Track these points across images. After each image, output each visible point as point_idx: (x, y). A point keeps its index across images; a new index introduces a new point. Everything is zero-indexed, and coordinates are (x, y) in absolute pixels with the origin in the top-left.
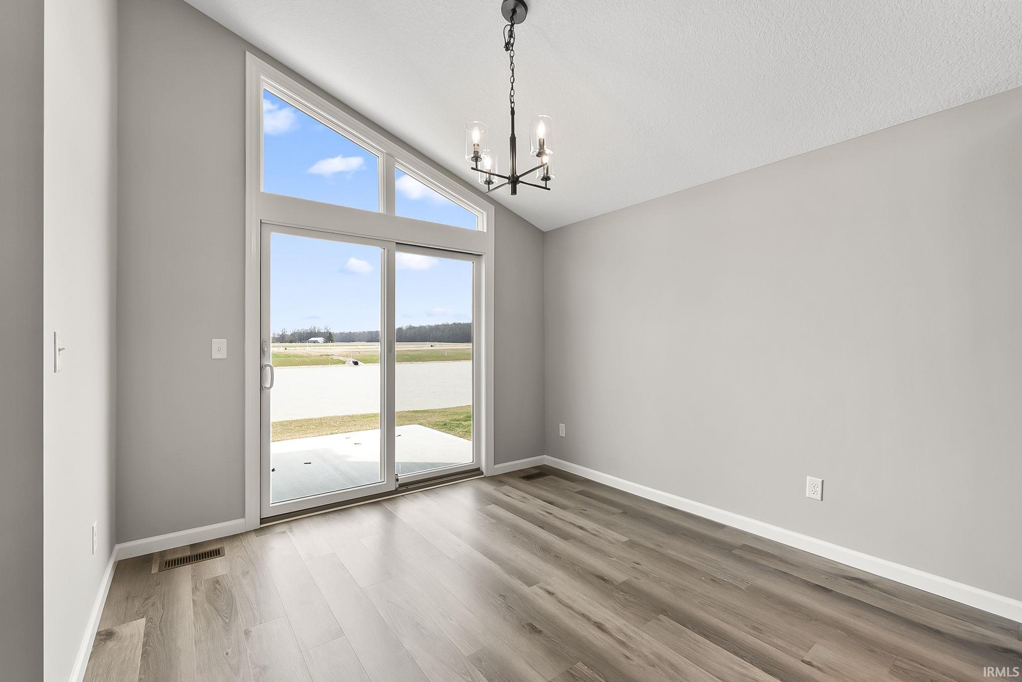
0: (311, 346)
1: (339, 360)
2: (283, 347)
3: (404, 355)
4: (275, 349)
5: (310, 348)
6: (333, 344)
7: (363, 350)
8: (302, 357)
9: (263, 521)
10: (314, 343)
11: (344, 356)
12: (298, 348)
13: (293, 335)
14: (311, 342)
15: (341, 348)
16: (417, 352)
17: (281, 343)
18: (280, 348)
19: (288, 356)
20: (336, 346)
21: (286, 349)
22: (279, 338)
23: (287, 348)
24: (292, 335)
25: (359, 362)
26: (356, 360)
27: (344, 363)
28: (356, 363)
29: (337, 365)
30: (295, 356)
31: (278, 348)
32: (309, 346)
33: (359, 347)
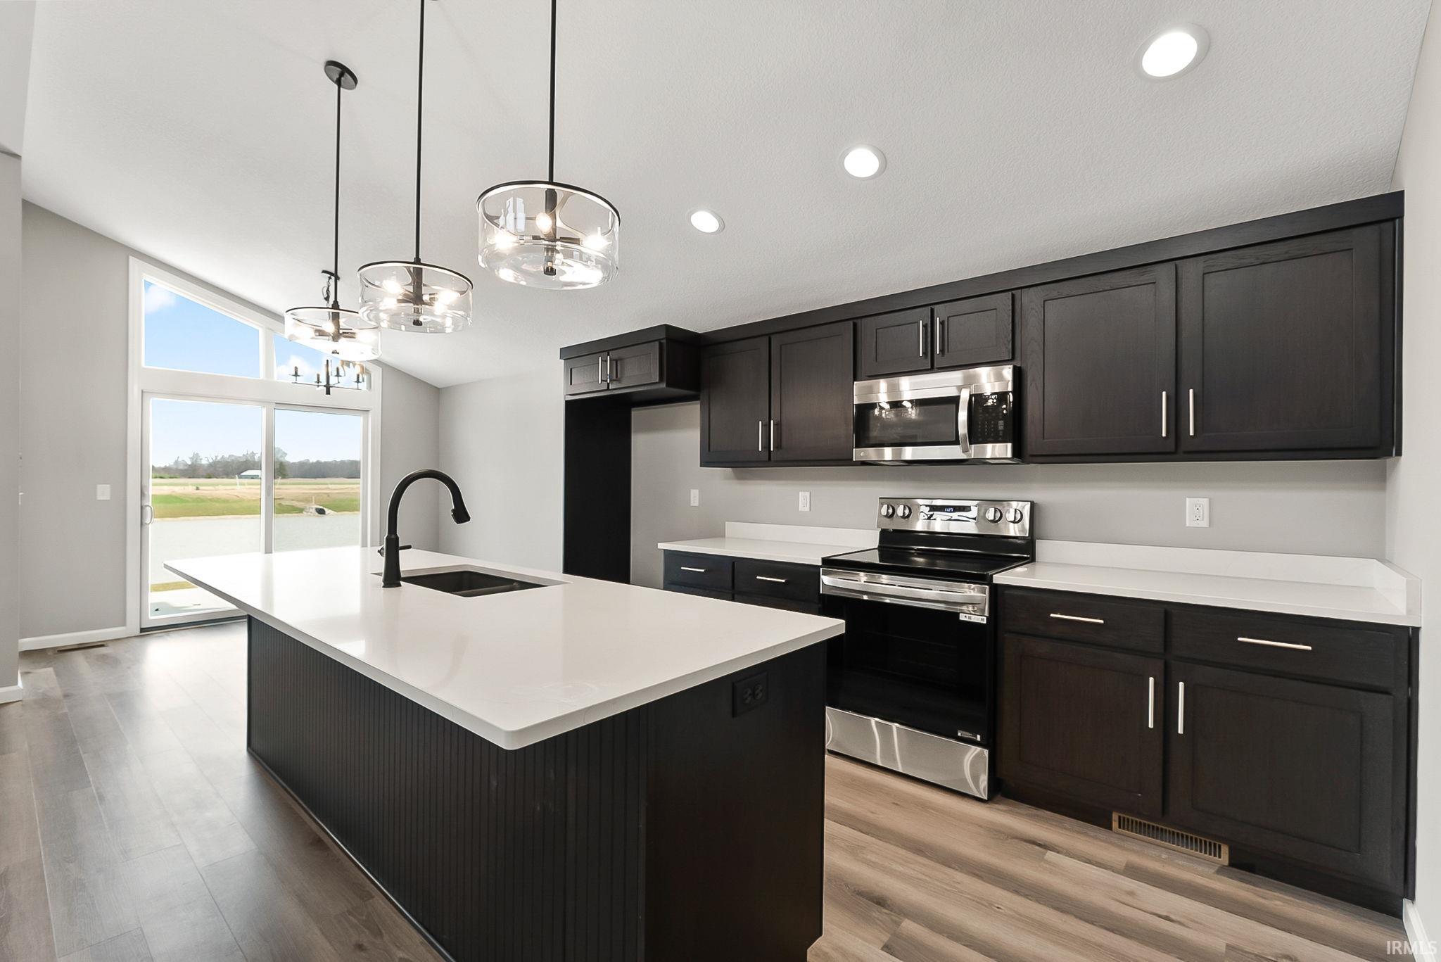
0: (244, 485)
1: (293, 506)
2: (192, 485)
4: (156, 488)
5: (243, 487)
6: (284, 481)
7: (337, 491)
8: (226, 501)
9: (142, 630)
10: (252, 478)
11: (301, 501)
12: (221, 487)
13: (214, 465)
14: (246, 477)
15: (299, 488)
17: (190, 478)
18: (186, 487)
19: (200, 500)
20: (290, 484)
21: (198, 489)
22: (185, 470)
23: (201, 488)
24: (210, 465)
25: (325, 509)
26: (321, 507)
27: (301, 511)
28: (321, 512)
30: (217, 500)
31: (182, 488)
32: (241, 484)
33: (330, 486)
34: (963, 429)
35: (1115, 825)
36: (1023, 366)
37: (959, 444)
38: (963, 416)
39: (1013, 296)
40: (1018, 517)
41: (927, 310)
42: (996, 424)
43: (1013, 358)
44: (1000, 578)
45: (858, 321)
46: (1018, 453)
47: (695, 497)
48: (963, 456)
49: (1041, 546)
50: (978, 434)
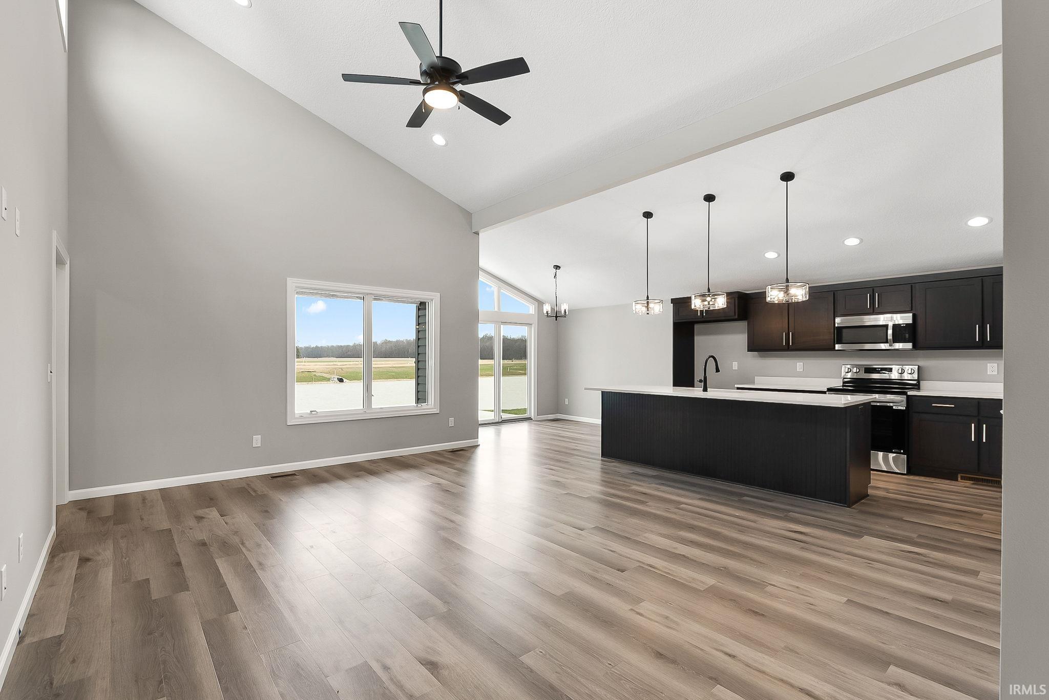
1: (322, 377)
3: (390, 372)
11: (327, 373)
16: (403, 369)
25: (344, 379)
26: (340, 377)
27: (329, 380)
28: (341, 380)
29: (322, 382)
34: (890, 337)
35: (959, 479)
36: (916, 313)
37: (888, 343)
38: (890, 332)
39: (912, 286)
40: (913, 371)
41: (871, 289)
42: (905, 336)
43: (912, 310)
44: (910, 393)
45: (836, 292)
46: (914, 347)
47: (735, 366)
48: (890, 348)
49: (922, 383)
50: (896, 339)
